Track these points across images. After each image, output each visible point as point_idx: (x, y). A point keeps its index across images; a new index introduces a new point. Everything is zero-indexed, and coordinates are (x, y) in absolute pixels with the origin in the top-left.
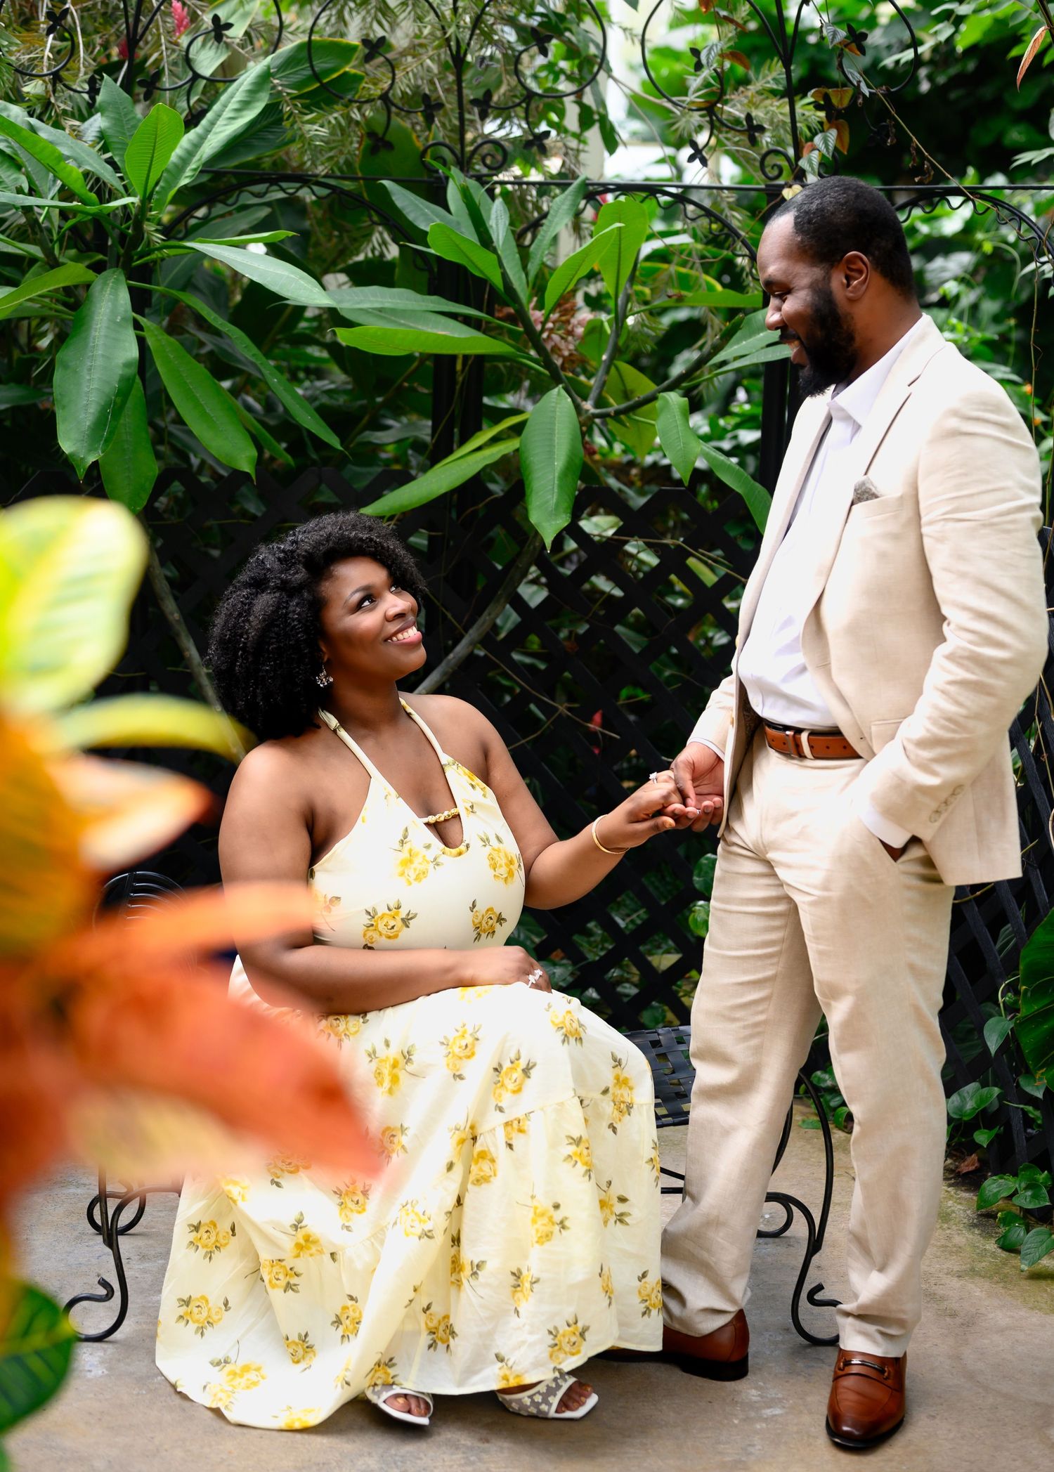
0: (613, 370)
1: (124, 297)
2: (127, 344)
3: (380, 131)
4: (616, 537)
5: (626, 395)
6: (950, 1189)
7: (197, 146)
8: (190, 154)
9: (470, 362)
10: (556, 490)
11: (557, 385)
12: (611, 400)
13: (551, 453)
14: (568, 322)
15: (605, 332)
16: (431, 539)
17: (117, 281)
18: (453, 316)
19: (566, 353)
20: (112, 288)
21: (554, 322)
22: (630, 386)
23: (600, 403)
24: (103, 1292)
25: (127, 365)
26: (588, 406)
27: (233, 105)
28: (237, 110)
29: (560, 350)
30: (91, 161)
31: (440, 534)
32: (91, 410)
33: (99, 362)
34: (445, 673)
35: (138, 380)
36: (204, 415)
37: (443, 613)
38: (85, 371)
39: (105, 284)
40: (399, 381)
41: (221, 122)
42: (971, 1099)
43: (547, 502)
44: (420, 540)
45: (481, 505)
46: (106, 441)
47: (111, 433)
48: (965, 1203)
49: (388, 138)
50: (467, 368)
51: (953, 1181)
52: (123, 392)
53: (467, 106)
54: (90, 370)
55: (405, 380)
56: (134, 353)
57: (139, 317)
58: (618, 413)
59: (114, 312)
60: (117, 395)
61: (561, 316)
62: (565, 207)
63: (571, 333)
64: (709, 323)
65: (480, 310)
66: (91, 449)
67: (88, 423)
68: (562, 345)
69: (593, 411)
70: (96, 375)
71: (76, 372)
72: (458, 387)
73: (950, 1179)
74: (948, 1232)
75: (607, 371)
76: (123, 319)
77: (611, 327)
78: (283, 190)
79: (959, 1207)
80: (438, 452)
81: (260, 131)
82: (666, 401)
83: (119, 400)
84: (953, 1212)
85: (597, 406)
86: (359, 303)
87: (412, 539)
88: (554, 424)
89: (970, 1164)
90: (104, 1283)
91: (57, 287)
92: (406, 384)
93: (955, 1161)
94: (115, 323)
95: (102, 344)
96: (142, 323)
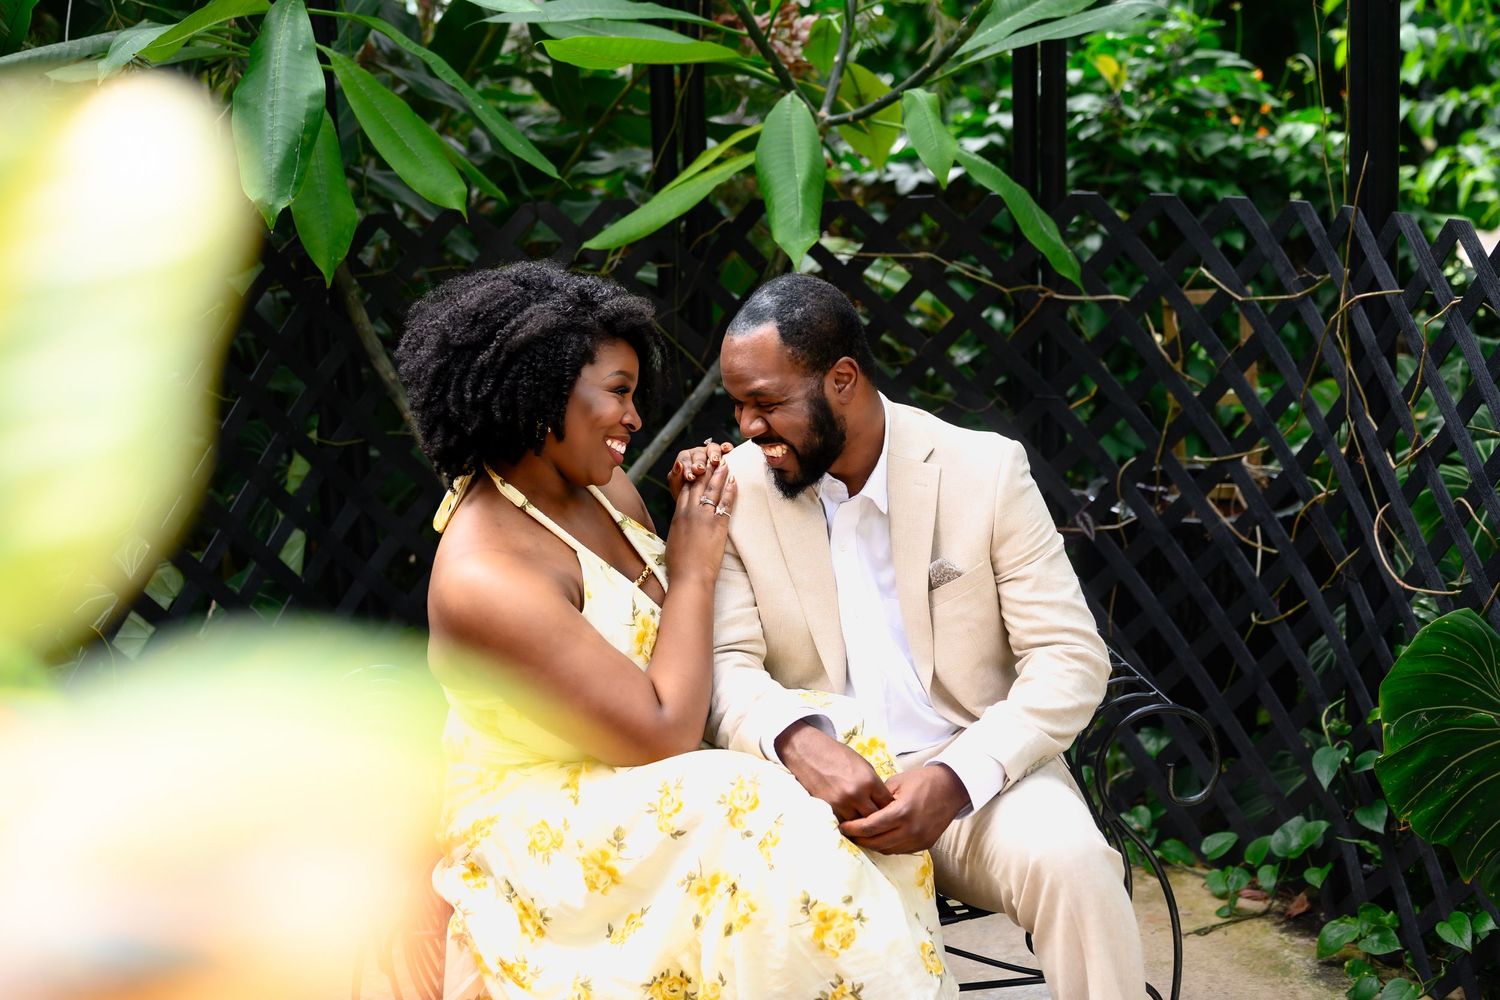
0: (846, 73)
1: (304, 24)
2: (312, 75)
4: (862, 254)
5: (859, 100)
6: (1283, 936)
9: (689, 76)
10: (800, 205)
11: (789, 91)
12: (848, 105)
13: (791, 165)
14: (790, 24)
15: (835, 31)
16: (661, 272)
17: (296, 10)
18: (666, 24)
19: (791, 60)
20: (290, 14)
21: (776, 27)
22: (864, 88)
23: (835, 108)
25: (313, 97)
26: (824, 113)
29: (787, 55)
31: (669, 265)
32: (277, 151)
33: (282, 96)
34: (687, 416)
35: (327, 116)
36: (405, 151)
37: (680, 351)
38: (267, 108)
39: (283, 10)
40: (612, 105)
42: (1296, 835)
43: (792, 218)
44: (648, 274)
45: (712, 232)
46: (296, 184)
47: (301, 175)
48: (1301, 950)
50: (686, 83)
51: (1284, 926)
52: (312, 128)
54: (272, 106)
55: (619, 103)
56: (320, 84)
57: (323, 48)
58: (857, 117)
59: (294, 41)
60: (305, 132)
61: (782, 20)
63: (794, 37)
64: (937, 22)
65: (695, 12)
66: (280, 195)
67: (274, 166)
68: (788, 50)
69: (829, 117)
70: (280, 112)
71: (256, 109)
72: (678, 104)
73: (1280, 924)
74: (1291, 986)
75: (841, 74)
76: (306, 48)
77: (841, 25)
79: (1297, 955)
80: (663, 176)
82: (914, 99)
83: (307, 138)
84: (1291, 962)
85: (833, 112)
86: (566, 15)
87: (641, 274)
88: (791, 133)
89: (1299, 905)
91: (228, 18)
92: (620, 107)
93: (1282, 901)
94: (295, 51)
95: (281, 75)
96: (328, 55)
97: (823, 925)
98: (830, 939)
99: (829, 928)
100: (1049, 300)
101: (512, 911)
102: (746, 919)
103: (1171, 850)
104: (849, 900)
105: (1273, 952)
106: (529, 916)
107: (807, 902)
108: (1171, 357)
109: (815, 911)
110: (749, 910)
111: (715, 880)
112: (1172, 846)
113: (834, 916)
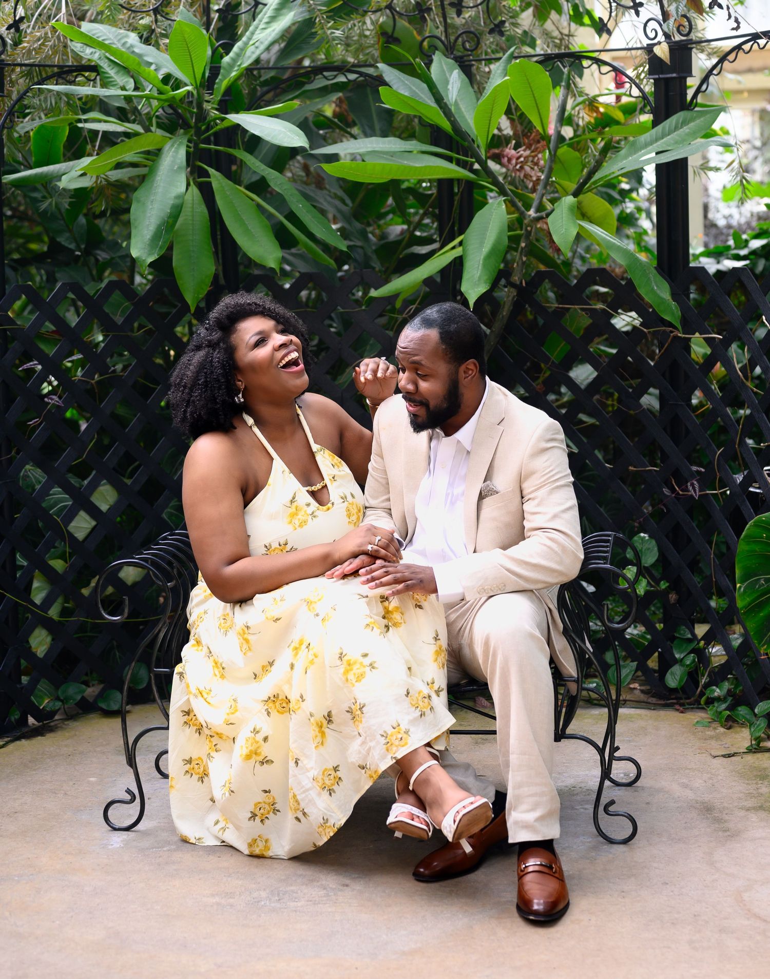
1: (182, 153)
2: (179, 183)
3: (390, 31)
7: (242, 49)
8: (238, 55)
10: (480, 268)
11: (500, 197)
14: (536, 156)
17: (181, 143)
19: (534, 179)
20: (176, 148)
21: (527, 157)
24: (128, 797)
25: (179, 198)
26: (530, 212)
27: (265, 20)
28: (267, 23)
29: (531, 177)
30: (168, 65)
32: (151, 228)
33: (159, 197)
36: (247, 231)
38: (150, 203)
39: (173, 146)
41: (258, 31)
43: (474, 276)
46: (160, 248)
47: (164, 242)
49: (396, 35)
52: (175, 216)
53: (447, 7)
54: (153, 202)
56: (182, 189)
59: (174, 163)
60: (169, 217)
62: (499, 71)
63: (537, 164)
66: (150, 254)
67: (148, 237)
68: (533, 174)
69: (533, 215)
70: (156, 206)
71: (143, 204)
75: (545, 186)
76: (180, 168)
78: (325, 77)
81: (307, 38)
82: (561, 202)
83: (170, 221)
85: (537, 211)
88: (491, 224)
90: (129, 791)
94: (172, 170)
95: (162, 184)
96: (210, 172)
97: (348, 668)
98: (351, 676)
99: (351, 670)
100: (676, 337)
101: (210, 663)
102: (312, 662)
103: (741, 713)
104: (365, 655)
105: (765, 769)
106: (217, 667)
107: (341, 654)
108: (744, 376)
109: (345, 659)
110: (313, 657)
111: (301, 643)
112: (743, 710)
113: (355, 663)
